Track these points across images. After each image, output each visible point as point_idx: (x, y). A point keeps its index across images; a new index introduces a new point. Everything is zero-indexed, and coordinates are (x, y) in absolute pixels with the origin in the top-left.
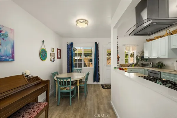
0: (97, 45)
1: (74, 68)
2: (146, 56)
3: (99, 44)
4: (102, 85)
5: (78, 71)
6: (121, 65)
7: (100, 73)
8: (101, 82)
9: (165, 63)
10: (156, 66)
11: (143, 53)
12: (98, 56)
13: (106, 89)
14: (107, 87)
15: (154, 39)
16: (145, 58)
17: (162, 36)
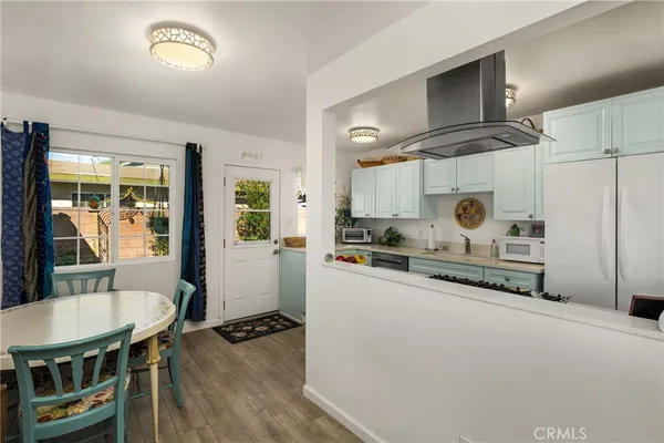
0: (193, 155)
1: (58, 270)
2: (358, 210)
3: (203, 155)
4: (217, 329)
5: (91, 283)
6: (285, 240)
7: (207, 281)
8: (213, 318)
9: (404, 230)
10: (384, 240)
11: (348, 201)
12: (202, 204)
13: (247, 343)
14: (244, 334)
15: (381, 163)
16: (354, 215)
17: (402, 159)
